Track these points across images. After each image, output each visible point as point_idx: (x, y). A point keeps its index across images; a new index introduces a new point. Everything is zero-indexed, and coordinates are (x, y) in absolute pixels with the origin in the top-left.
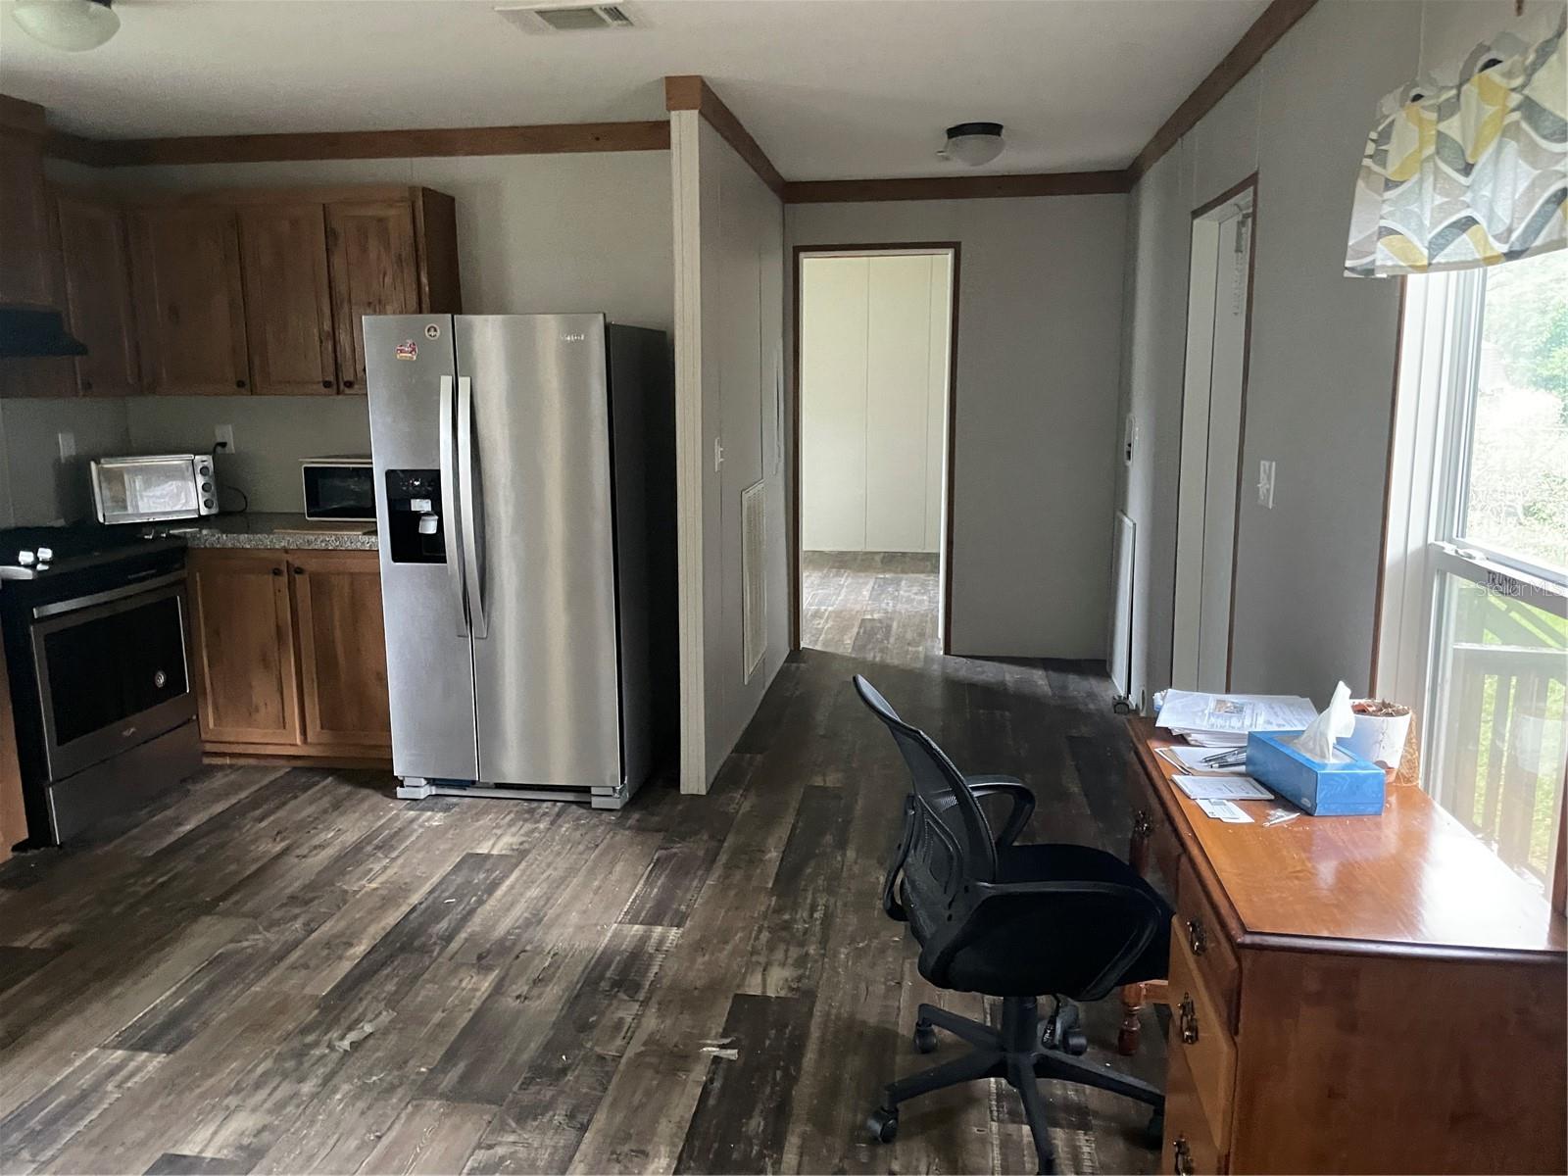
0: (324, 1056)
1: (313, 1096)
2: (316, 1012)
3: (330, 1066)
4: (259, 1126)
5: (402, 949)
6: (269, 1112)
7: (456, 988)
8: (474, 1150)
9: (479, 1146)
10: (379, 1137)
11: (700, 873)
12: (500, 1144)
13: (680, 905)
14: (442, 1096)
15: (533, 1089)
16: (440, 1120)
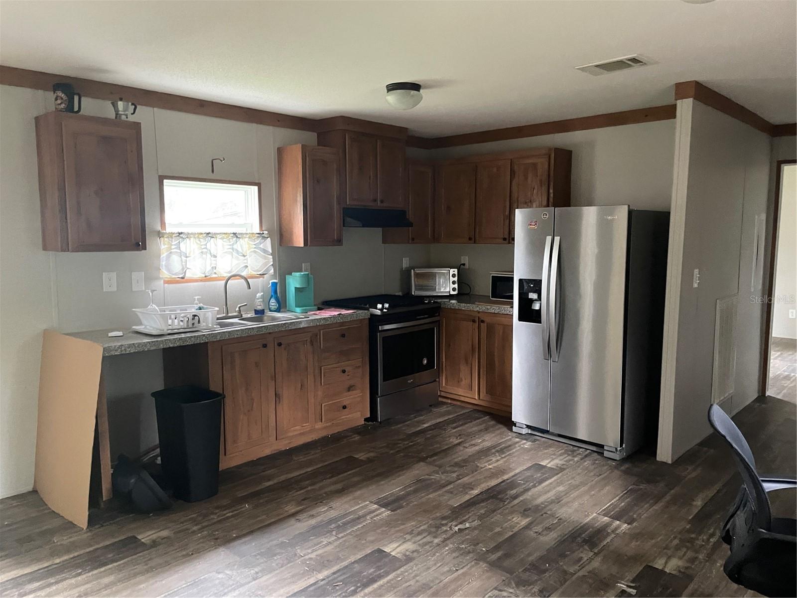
0: (446, 531)
1: (438, 545)
2: (450, 512)
3: (448, 536)
4: (414, 549)
5: (492, 497)
6: (419, 545)
7: (510, 520)
8: (494, 589)
9: (495, 588)
10: (457, 570)
11: (651, 501)
12: (505, 591)
13: (634, 514)
14: (487, 563)
15: (528, 573)
16: (483, 572)
